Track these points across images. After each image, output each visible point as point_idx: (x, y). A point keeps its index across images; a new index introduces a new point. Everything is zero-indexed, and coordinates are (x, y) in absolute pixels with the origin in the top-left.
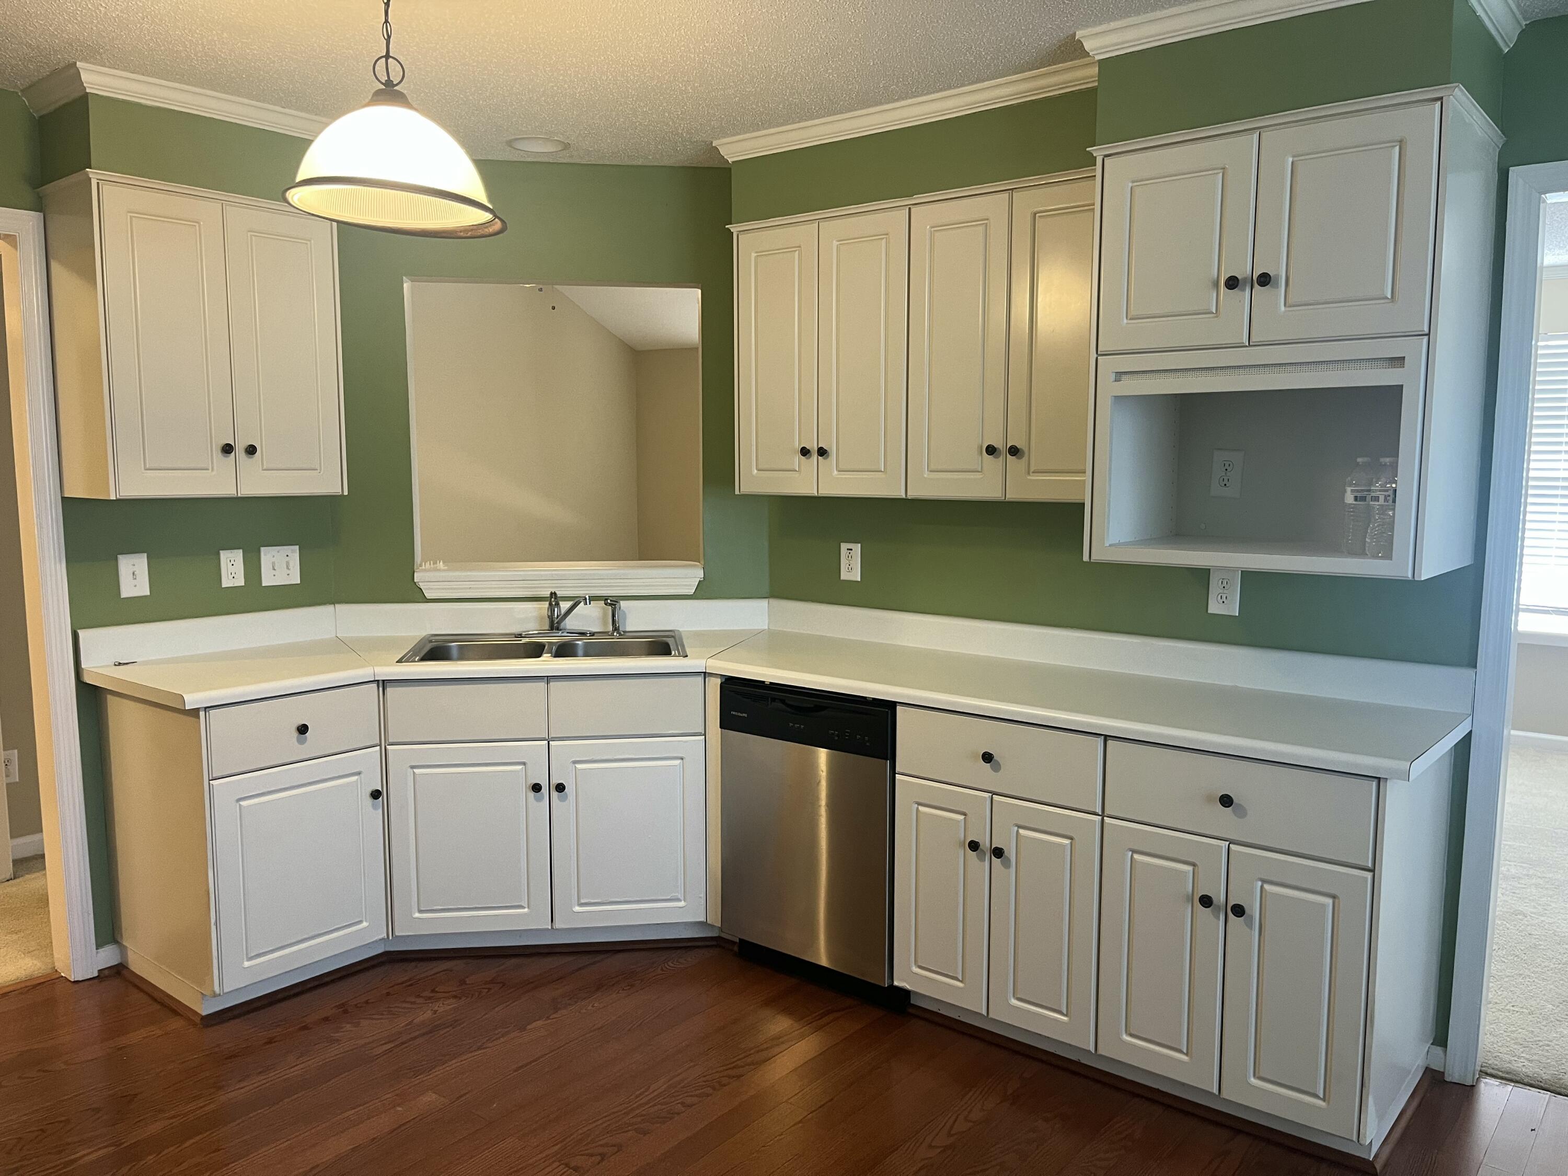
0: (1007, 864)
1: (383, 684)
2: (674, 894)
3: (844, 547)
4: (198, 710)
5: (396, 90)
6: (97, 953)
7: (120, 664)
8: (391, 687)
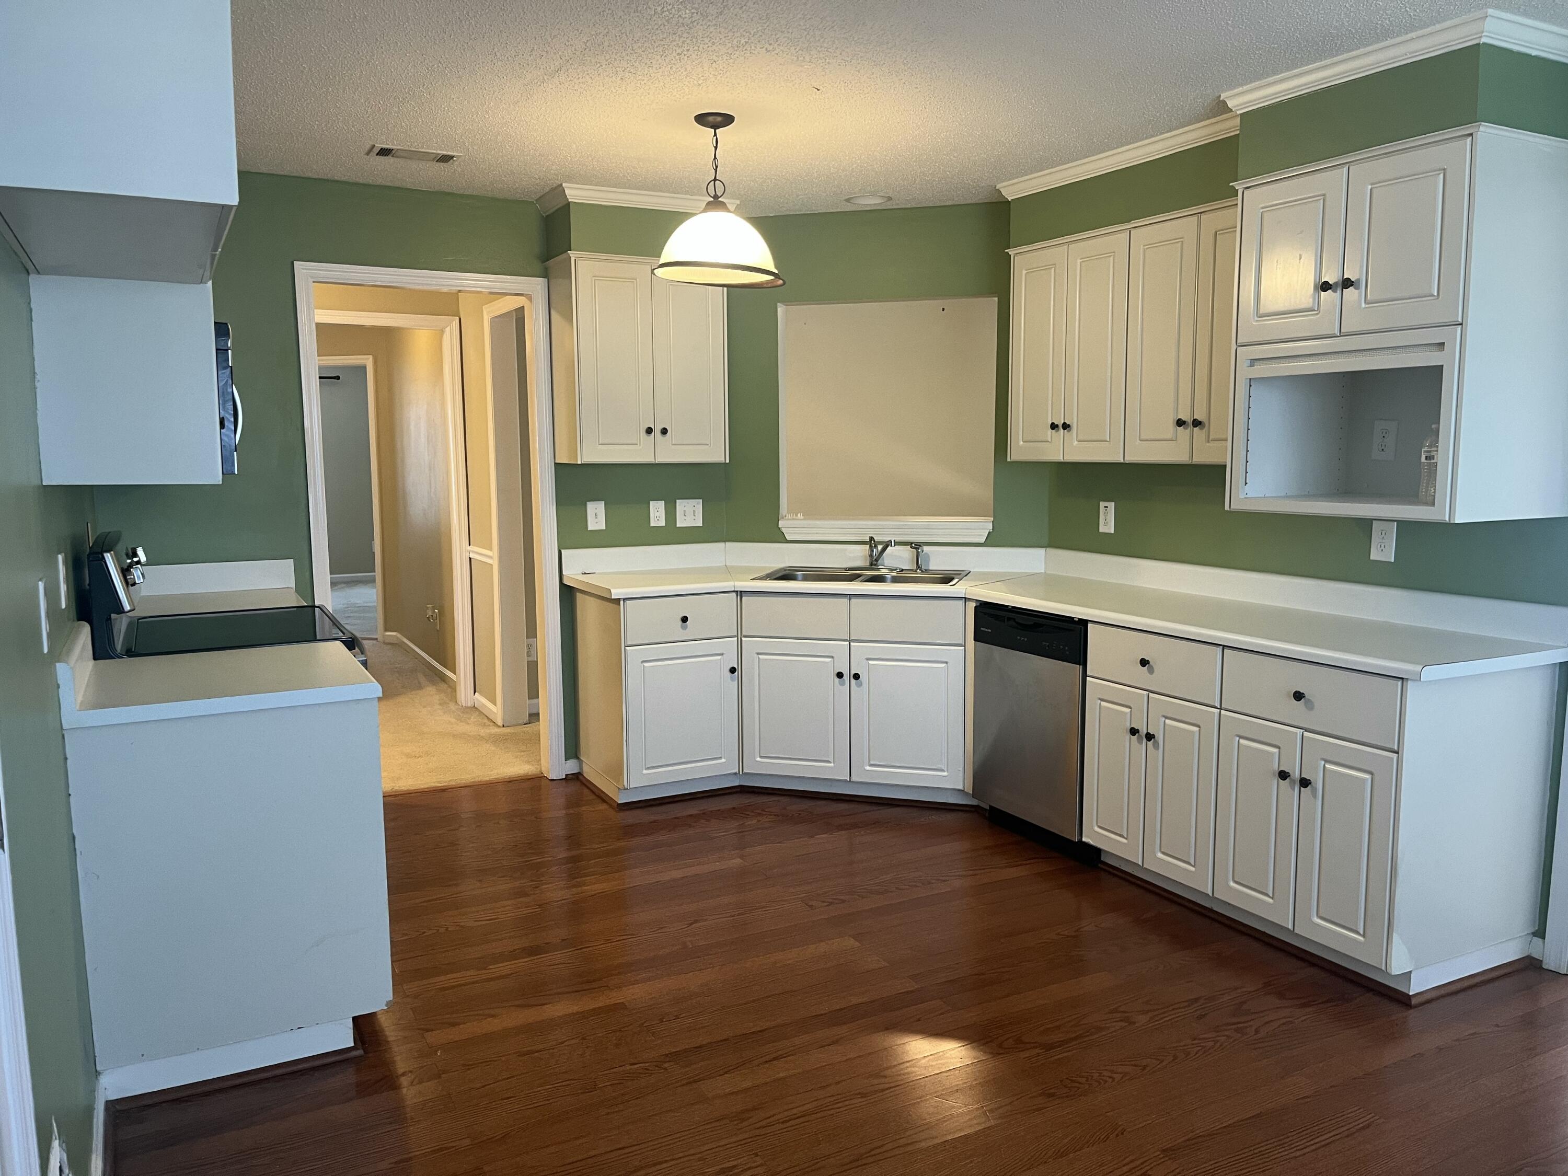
0: (1156, 746)
1: (741, 594)
2: (940, 766)
3: (1102, 504)
4: (619, 599)
5: (720, 201)
6: (565, 763)
7: (585, 573)
8: (745, 596)
